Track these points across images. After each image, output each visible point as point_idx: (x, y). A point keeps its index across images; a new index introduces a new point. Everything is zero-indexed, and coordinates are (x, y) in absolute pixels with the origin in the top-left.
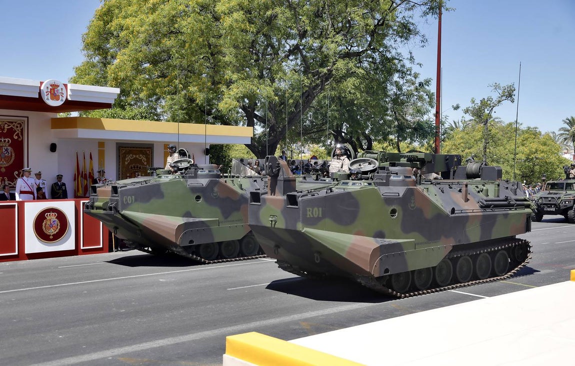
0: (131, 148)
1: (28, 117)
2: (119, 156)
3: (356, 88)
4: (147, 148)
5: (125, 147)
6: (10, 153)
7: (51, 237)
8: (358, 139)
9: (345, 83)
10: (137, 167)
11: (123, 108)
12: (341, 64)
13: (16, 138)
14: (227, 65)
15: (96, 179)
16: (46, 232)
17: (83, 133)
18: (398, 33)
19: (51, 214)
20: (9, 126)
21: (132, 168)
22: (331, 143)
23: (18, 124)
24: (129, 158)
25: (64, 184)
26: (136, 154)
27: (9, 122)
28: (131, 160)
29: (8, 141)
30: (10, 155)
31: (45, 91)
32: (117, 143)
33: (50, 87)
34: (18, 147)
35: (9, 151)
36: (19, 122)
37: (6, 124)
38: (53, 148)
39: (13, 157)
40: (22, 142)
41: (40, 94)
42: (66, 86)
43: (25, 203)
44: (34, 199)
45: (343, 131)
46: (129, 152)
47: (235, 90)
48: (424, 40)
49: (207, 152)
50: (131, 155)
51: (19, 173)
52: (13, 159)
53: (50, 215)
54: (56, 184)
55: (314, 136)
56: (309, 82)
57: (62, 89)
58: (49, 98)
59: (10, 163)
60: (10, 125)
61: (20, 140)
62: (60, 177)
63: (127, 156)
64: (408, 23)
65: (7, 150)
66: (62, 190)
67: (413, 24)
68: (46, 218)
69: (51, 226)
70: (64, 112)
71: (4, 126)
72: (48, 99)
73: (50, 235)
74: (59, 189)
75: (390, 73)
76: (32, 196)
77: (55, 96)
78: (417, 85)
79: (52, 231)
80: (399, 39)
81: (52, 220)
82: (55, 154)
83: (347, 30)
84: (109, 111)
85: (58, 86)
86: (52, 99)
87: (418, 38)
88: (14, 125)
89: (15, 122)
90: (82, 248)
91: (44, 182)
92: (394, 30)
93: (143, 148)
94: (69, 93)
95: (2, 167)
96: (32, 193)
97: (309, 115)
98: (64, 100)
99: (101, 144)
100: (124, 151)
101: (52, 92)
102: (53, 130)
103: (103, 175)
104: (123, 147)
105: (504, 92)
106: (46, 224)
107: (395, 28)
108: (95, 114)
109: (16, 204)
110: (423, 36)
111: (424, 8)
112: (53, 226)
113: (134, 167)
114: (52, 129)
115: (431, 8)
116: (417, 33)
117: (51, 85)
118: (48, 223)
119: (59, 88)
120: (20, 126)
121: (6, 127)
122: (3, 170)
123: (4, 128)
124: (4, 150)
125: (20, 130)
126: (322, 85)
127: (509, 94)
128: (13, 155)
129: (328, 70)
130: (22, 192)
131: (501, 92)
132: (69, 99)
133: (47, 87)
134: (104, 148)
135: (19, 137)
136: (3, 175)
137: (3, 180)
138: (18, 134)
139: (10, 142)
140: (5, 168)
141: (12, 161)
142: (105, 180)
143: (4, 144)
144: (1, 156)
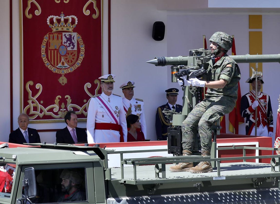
6: (76, 45)
13: (87, 13)
15: (245, 97)
29: (73, 20)
30: (76, 49)
35: (75, 41)
38: (158, 31)
39: (82, 52)
40: (99, 20)
44: (122, 140)
51: (94, 86)
52: (81, 58)
59: (77, 65)
61: (95, 17)
62: (173, 94)
65: (70, 39)
76: (117, 133)
82: (162, 45)
91: (139, 103)
95: (60, 75)
99: (256, 19)
103: (260, 88)
122: (63, 81)
124: (64, 40)
128: (82, 48)
130: (99, 126)
134: (261, 27)
135: (93, 12)
136: (63, 90)
137: (63, 101)
138: (91, 4)
139: (76, 22)
140: (66, 75)
141: (80, 62)
142: (264, 97)
143: (64, 27)
144: (58, 51)
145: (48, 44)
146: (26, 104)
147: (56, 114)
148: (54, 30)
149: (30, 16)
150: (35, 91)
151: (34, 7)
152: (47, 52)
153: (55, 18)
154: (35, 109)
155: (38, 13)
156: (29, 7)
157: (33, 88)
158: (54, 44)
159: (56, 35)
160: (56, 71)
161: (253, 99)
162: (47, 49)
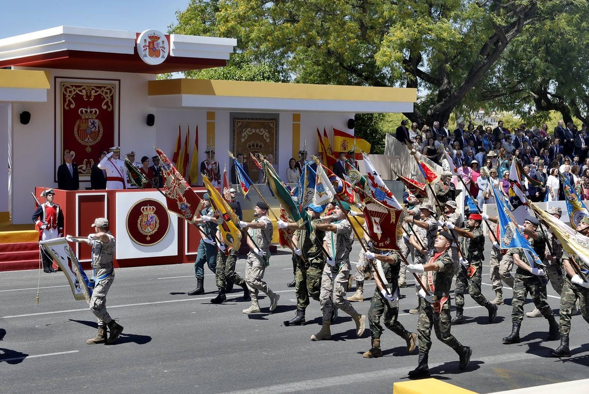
0: (249, 119)
1: (119, 80)
2: (234, 131)
4: (270, 120)
5: (242, 119)
6: (97, 127)
7: (148, 239)
8: (573, 103)
10: (257, 146)
11: (238, 65)
13: (105, 107)
16: (142, 232)
17: (189, 100)
19: (148, 207)
20: (96, 92)
21: (250, 147)
22: (530, 108)
23: (108, 89)
24: (246, 133)
26: (255, 128)
27: (97, 87)
28: (249, 135)
29: (96, 111)
30: (97, 130)
31: (142, 44)
32: (231, 113)
33: (148, 40)
34: (108, 119)
35: (96, 125)
36: (109, 87)
37: (93, 89)
38: (150, 120)
39: (101, 132)
40: (112, 112)
41: (135, 49)
42: (168, 37)
43: (117, 193)
45: (549, 91)
46: (247, 126)
49: (351, 124)
50: (249, 129)
52: (101, 136)
53: (146, 209)
54: (152, 168)
55: (505, 100)
57: (163, 42)
58: (148, 55)
59: (98, 140)
60: (98, 91)
61: (110, 110)
62: (155, 159)
63: (244, 130)
65: (93, 124)
66: (159, 176)
68: (141, 214)
69: (148, 224)
70: (164, 73)
71: (90, 92)
72: (145, 56)
73: (147, 236)
74: (155, 176)
76: (121, 183)
77: (154, 52)
79: (149, 231)
81: (150, 216)
82: (153, 129)
84: (220, 70)
85: (159, 38)
86: (151, 55)
88: (103, 91)
89: (105, 87)
90: (186, 253)
93: (267, 120)
94: (172, 46)
95: (87, 146)
96: (121, 179)
97: (496, 70)
98: (166, 56)
99: (211, 114)
100: (239, 124)
101: (151, 45)
102: (150, 97)
103: (213, 157)
104: (238, 119)
108: (204, 74)
109: (106, 194)
112: (150, 224)
113: (253, 146)
114: (149, 95)
117: (150, 37)
118: (145, 220)
119: (159, 41)
120: (110, 92)
121: (93, 93)
122: (89, 150)
123: (91, 95)
124: (90, 124)
125: (110, 98)
126: (519, 25)
128: (101, 130)
132: (172, 54)
133: (145, 40)
134: (214, 119)
135: (108, 107)
137: (88, 162)
138: (107, 102)
139: (98, 113)
140: (90, 146)
141: (100, 138)
142: (215, 163)
143: (90, 115)
144: (85, 131)
145: (79, 127)
147: (84, 171)
148: (83, 118)
149: (67, 108)
151: (70, 103)
152: (78, 132)
153: (84, 110)
155: (72, 106)
156: (67, 102)
158: (83, 126)
159: (84, 121)
160: (84, 144)
161: (208, 164)
162: (78, 129)
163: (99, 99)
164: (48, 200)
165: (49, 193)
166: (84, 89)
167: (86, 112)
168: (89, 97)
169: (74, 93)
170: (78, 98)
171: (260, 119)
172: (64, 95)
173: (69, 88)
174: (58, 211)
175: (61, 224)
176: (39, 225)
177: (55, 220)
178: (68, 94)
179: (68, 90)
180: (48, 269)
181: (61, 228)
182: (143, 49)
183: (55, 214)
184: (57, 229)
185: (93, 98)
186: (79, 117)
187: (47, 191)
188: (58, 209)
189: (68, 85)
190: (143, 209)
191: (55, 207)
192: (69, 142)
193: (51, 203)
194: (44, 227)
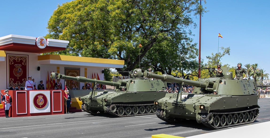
0: (70, 69)
1: (28, 55)
2: (66, 73)
3: (168, 45)
5: (68, 69)
9: (163, 43)
12: (160, 34)
13: (23, 64)
14: (112, 33)
15: (56, 83)
16: (38, 104)
17: (52, 62)
18: (183, 22)
20: (20, 59)
23: (25, 58)
25: (43, 85)
26: (73, 72)
27: (21, 57)
29: (20, 65)
31: (38, 42)
33: (40, 40)
34: (24, 68)
35: (21, 70)
37: (19, 58)
38: (39, 69)
40: (26, 66)
41: (36, 43)
42: (46, 39)
43: (30, 91)
44: (33, 90)
47: (115, 44)
48: (195, 25)
49: (103, 72)
50: (71, 73)
51: (25, 80)
52: (22, 73)
53: (40, 97)
54: (40, 85)
56: (147, 42)
58: (40, 45)
59: (21, 75)
61: (25, 65)
62: (41, 82)
64: (188, 18)
65: (19, 69)
66: (43, 87)
67: (191, 18)
68: (38, 98)
69: (40, 102)
72: (39, 45)
73: (40, 106)
74: (41, 87)
75: (180, 39)
77: (42, 44)
78: (191, 45)
79: (41, 104)
80: (184, 25)
81: (41, 99)
82: (39, 72)
83: (164, 19)
85: (44, 40)
86: (41, 45)
87: (193, 24)
88: (23, 59)
89: (23, 57)
90: (53, 111)
91: (35, 83)
92: (182, 21)
93: (76, 70)
94: (48, 43)
96: (32, 87)
98: (46, 46)
100: (67, 71)
101: (41, 42)
103: (59, 81)
105: (225, 50)
106: (38, 101)
107: (183, 20)
110: (195, 24)
111: (195, 12)
112: (41, 102)
114: (38, 60)
115: (198, 12)
116: (192, 22)
117: (40, 39)
118: (39, 100)
119: (43, 41)
120: (25, 59)
121: (19, 59)
122: (18, 78)
123: (19, 60)
124: (18, 70)
125: (25, 61)
126: (152, 44)
127: (228, 52)
128: (22, 72)
129: (156, 37)
130: (28, 87)
131: (224, 50)
132: (48, 45)
134: (59, 69)
135: (25, 64)
136: (18, 80)
137: (18, 83)
138: (24, 62)
139: (21, 66)
140: (19, 77)
141: (22, 74)
142: (60, 83)
143: (18, 67)
144: (17, 72)
145: (15, 70)
146: (10, 83)
147: (17, 85)
148: (16, 67)
149: (11, 64)
150: (12, 80)
151: (12, 62)
153: (16, 65)
154: (12, 84)
155: (13, 63)
156: (11, 62)
157: (11, 79)
159: (17, 68)
160: (17, 76)
161: (58, 83)
162: (15, 71)
163: (21, 61)
164: (6, 93)
165: (7, 91)
166: (16, 58)
167: (17, 65)
168: (18, 60)
169: (13, 59)
170: (14, 61)
171: (74, 69)
172: (10, 60)
173: (11, 57)
174: (10, 97)
175: (11, 101)
176: (4, 102)
177: (9, 100)
178: (11, 59)
179: (11, 58)
180: (7, 116)
181: (11, 103)
182: (38, 43)
183: (9, 98)
184: (10, 103)
185: (19, 61)
186: (15, 67)
187: (6, 90)
188: (10, 96)
189: (11, 56)
190: (39, 97)
191: (9, 96)
192: (12, 75)
193: (8, 94)
194: (5, 103)
